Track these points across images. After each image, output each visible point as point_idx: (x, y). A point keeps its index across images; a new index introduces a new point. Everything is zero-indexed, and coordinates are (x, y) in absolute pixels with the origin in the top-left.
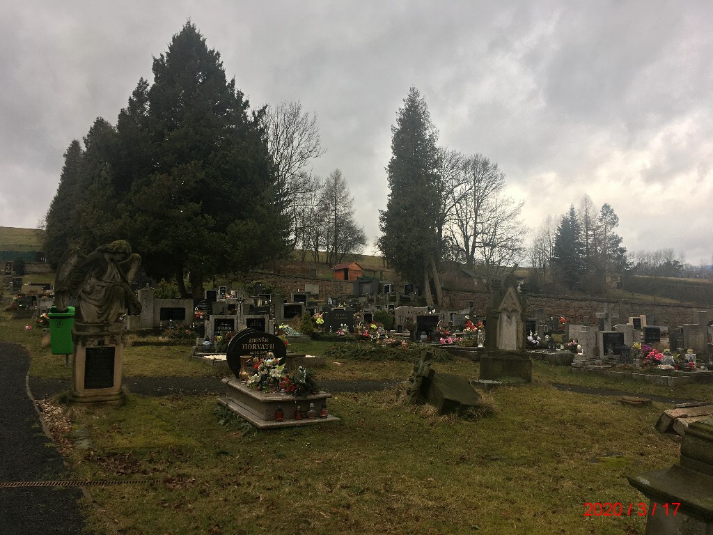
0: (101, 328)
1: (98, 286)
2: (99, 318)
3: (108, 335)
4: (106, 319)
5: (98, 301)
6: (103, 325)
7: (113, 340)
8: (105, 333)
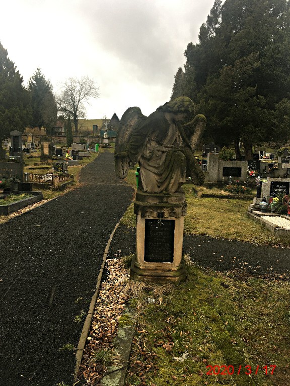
0: (161, 198)
1: (158, 151)
2: (159, 187)
3: (167, 207)
4: (166, 189)
5: (157, 168)
6: (162, 196)
7: (173, 213)
8: (165, 205)
